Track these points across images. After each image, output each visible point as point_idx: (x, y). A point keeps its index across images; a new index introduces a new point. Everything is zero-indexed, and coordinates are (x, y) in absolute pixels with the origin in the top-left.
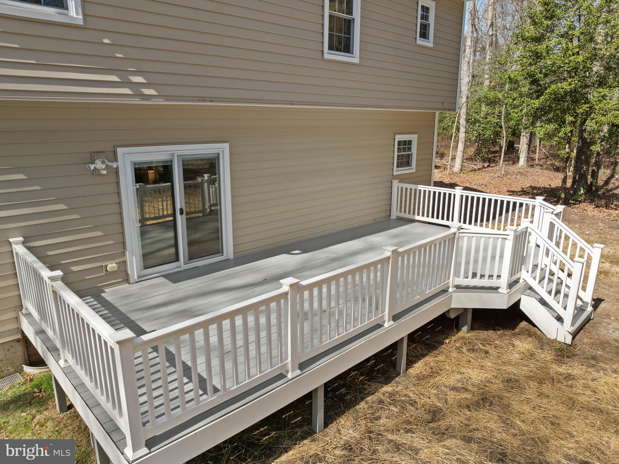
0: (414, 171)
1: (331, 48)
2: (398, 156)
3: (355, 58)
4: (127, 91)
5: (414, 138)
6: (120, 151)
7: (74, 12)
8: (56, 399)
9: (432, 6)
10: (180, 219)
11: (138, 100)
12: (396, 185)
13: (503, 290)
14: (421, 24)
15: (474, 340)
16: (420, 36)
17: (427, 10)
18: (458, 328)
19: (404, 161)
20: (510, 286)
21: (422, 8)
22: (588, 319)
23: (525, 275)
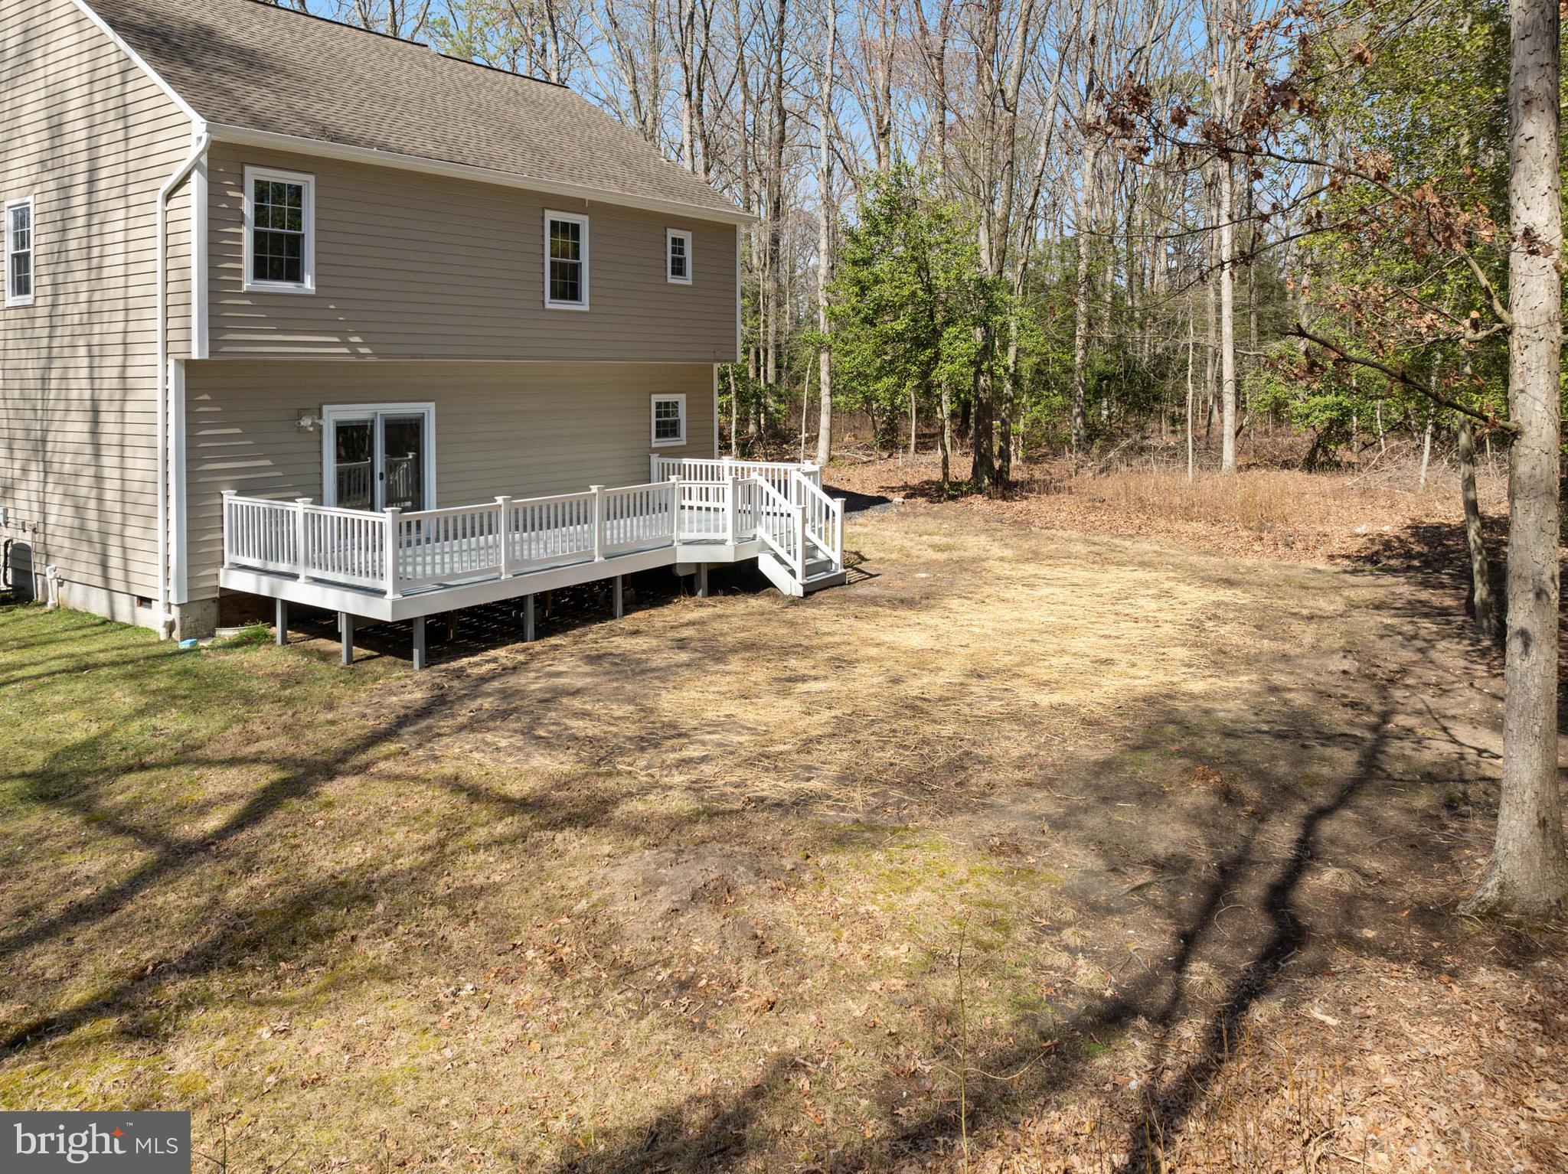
0: (684, 443)
1: (553, 296)
2: (658, 424)
3: (584, 305)
4: (345, 350)
5: (681, 399)
6: (326, 408)
7: (309, 284)
8: (277, 631)
9: (687, 237)
10: (379, 485)
11: (353, 359)
12: (655, 460)
13: (730, 543)
14: (673, 259)
15: (707, 600)
16: (673, 273)
17: (681, 241)
18: (692, 593)
19: (667, 429)
20: (740, 540)
21: (674, 240)
22: (839, 582)
23: (760, 531)
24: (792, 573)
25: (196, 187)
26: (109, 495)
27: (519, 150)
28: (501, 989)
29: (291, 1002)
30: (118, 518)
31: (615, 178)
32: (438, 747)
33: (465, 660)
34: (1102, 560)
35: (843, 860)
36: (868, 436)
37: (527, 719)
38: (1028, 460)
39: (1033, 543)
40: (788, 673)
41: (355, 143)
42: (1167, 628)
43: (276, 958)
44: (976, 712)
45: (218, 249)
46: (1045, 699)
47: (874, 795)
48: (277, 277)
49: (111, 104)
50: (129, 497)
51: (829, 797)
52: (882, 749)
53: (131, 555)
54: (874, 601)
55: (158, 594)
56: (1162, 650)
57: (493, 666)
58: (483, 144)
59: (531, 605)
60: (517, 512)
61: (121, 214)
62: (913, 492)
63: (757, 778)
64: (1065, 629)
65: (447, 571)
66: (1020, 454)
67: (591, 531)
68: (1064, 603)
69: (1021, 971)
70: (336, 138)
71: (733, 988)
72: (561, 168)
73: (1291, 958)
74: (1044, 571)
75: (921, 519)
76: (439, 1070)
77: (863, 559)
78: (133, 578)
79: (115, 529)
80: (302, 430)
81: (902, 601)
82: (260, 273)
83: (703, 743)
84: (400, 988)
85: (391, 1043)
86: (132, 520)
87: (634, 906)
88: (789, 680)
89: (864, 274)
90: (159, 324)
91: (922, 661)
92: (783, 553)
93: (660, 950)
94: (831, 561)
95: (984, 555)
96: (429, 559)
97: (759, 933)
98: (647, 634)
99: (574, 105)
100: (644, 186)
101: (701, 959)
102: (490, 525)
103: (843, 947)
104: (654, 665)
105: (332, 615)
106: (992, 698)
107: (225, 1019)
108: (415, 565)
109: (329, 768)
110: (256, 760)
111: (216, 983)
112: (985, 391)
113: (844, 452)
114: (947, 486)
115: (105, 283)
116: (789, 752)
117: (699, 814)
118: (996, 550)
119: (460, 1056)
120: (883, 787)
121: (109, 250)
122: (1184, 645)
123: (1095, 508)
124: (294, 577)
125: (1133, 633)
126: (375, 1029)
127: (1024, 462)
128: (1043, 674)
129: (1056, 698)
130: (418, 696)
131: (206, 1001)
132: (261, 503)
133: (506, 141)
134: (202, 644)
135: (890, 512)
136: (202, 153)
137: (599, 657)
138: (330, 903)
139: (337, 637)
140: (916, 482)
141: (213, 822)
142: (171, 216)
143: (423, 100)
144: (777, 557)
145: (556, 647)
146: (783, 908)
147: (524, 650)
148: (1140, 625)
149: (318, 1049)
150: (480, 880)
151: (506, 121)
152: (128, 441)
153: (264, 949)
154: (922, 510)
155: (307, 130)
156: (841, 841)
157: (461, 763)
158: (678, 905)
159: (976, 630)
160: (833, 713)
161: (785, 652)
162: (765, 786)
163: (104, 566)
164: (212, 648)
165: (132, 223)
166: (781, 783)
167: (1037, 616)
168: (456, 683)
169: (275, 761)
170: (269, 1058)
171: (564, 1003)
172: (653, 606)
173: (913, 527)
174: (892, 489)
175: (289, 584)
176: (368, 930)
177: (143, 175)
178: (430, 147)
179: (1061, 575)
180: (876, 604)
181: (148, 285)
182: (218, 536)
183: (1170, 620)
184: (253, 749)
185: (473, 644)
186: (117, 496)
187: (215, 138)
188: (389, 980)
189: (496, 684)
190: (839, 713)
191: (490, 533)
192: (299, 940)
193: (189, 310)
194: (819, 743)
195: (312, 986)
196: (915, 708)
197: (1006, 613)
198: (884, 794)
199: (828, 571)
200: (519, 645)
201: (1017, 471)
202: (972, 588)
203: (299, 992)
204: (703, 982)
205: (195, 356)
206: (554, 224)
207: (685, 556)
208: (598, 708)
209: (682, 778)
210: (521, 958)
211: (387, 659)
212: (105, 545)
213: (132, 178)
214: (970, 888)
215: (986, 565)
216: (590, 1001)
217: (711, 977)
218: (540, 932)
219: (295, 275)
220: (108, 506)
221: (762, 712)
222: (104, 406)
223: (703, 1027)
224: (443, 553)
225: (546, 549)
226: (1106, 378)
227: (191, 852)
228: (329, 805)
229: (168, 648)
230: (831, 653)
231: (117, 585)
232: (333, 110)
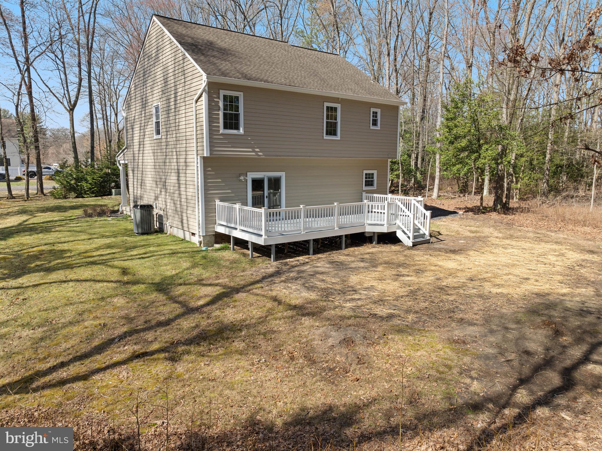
0: (375, 188)
1: (327, 134)
2: (366, 181)
3: (338, 138)
4: (254, 154)
5: (375, 172)
6: (248, 173)
7: (242, 131)
8: (231, 246)
9: (379, 111)
10: (266, 200)
11: (256, 157)
12: (364, 194)
13: (385, 225)
14: (373, 120)
15: (377, 246)
16: (373, 125)
17: (376, 113)
18: (371, 242)
19: (369, 183)
20: (390, 225)
21: (373, 112)
22: (428, 242)
23: (398, 222)
24: (409, 237)
25: (204, 98)
26: (183, 200)
27: (316, 80)
28: (273, 362)
29: (212, 356)
30: (185, 207)
31: (351, 89)
32: (273, 287)
33: (289, 260)
34: (539, 240)
35: (397, 337)
36: (456, 188)
37: (303, 280)
38: (521, 199)
39: (512, 232)
40: (398, 273)
41: (256, 80)
42: (558, 269)
43: (210, 344)
44: (465, 293)
45: (212, 119)
46: (495, 290)
47: (417, 317)
48: (231, 128)
49: (180, 70)
50: (188, 201)
51: (400, 316)
52: (425, 302)
53: (189, 219)
54: (440, 250)
55: (196, 232)
56: (552, 276)
57: (297, 262)
58: (303, 79)
59: (312, 243)
60: (307, 212)
61: (183, 108)
62: (468, 210)
63: (376, 307)
64: (513, 265)
65: (283, 229)
66: (518, 196)
67: (334, 219)
68: (516, 256)
69: (451, 382)
70: (249, 79)
71: (347, 373)
72: (331, 86)
73: (561, 394)
74: (514, 243)
75: (469, 220)
76: (249, 382)
77: (440, 234)
78: (190, 227)
79: (185, 211)
80: (240, 180)
81: (451, 251)
82: (225, 127)
83: (360, 294)
84: (243, 357)
85: (237, 373)
86: (189, 208)
87: (320, 342)
88: (398, 275)
89: (450, 124)
90: (195, 144)
91: (452, 273)
92: (406, 230)
93: (325, 358)
94: (425, 234)
95: (489, 235)
96: (280, 225)
97: (360, 357)
98: (351, 256)
99: (340, 61)
100: (363, 92)
101: (338, 362)
102: (298, 216)
103: (388, 365)
104: (350, 266)
105: (247, 242)
106: (474, 288)
107: (193, 359)
108: (275, 227)
109: (237, 290)
110: (217, 285)
111: (192, 348)
112: (501, 171)
113: (446, 194)
114: (481, 208)
115: (180, 131)
116: (390, 300)
117: (352, 316)
118: (496, 234)
119: (256, 379)
120: (420, 315)
121: (181, 120)
122: (561, 275)
123: (543, 219)
124: (236, 229)
125: (541, 268)
126: (233, 368)
127: (519, 200)
128: (498, 281)
129: (499, 290)
130: (271, 270)
131: (188, 353)
132: (226, 204)
133: (311, 77)
134: (209, 249)
135: (457, 217)
136: (205, 86)
137: (333, 262)
138: (229, 330)
139: (248, 249)
140: (471, 206)
141: (201, 302)
142: (198, 108)
143: (283, 63)
144: (403, 231)
145: (319, 258)
146: (371, 350)
147: (309, 258)
148: (546, 266)
149: (216, 371)
150: (275, 329)
151: (312, 69)
152: (188, 183)
153: (207, 341)
154: (470, 217)
155: (240, 76)
156: (400, 331)
157: (279, 292)
158: (334, 344)
159: (477, 263)
160: (410, 288)
161: (399, 265)
162: (378, 310)
163: (182, 222)
164: (212, 250)
165: (187, 111)
166: (384, 310)
167: (503, 260)
168: (283, 267)
169: (222, 286)
170: (202, 371)
171: (291, 369)
172: (356, 246)
173: (465, 223)
174: (460, 209)
175: (234, 231)
176: (238, 339)
177: (190, 94)
178: (283, 80)
179: (520, 245)
180: (440, 251)
181: (192, 131)
182: (214, 215)
183: (560, 265)
184: (217, 282)
185: (293, 255)
186: (185, 200)
187: (210, 81)
188: (241, 354)
189: (297, 269)
190: (412, 288)
191: (298, 218)
192: (218, 339)
193: (203, 140)
194: (402, 298)
195: (218, 353)
196: (442, 289)
197: (491, 257)
198: (420, 317)
199: (423, 238)
200: (307, 256)
201: (514, 203)
202: (480, 248)
203: (215, 354)
204: (337, 369)
205: (205, 155)
206: (328, 108)
207: (369, 229)
208: (328, 279)
209: (350, 304)
210: (282, 354)
211: (264, 258)
212: (182, 216)
213: (187, 95)
214: (442, 353)
215: (489, 239)
216: (300, 369)
217: (341, 368)
218: (290, 347)
219: (237, 128)
220: (183, 203)
221: (384, 285)
222: (181, 171)
223: (333, 383)
224: (285, 224)
225: (317, 224)
226: (560, 167)
227: (193, 310)
228: (236, 301)
229: (199, 249)
230: (417, 267)
231: (185, 229)
232: (250, 68)
